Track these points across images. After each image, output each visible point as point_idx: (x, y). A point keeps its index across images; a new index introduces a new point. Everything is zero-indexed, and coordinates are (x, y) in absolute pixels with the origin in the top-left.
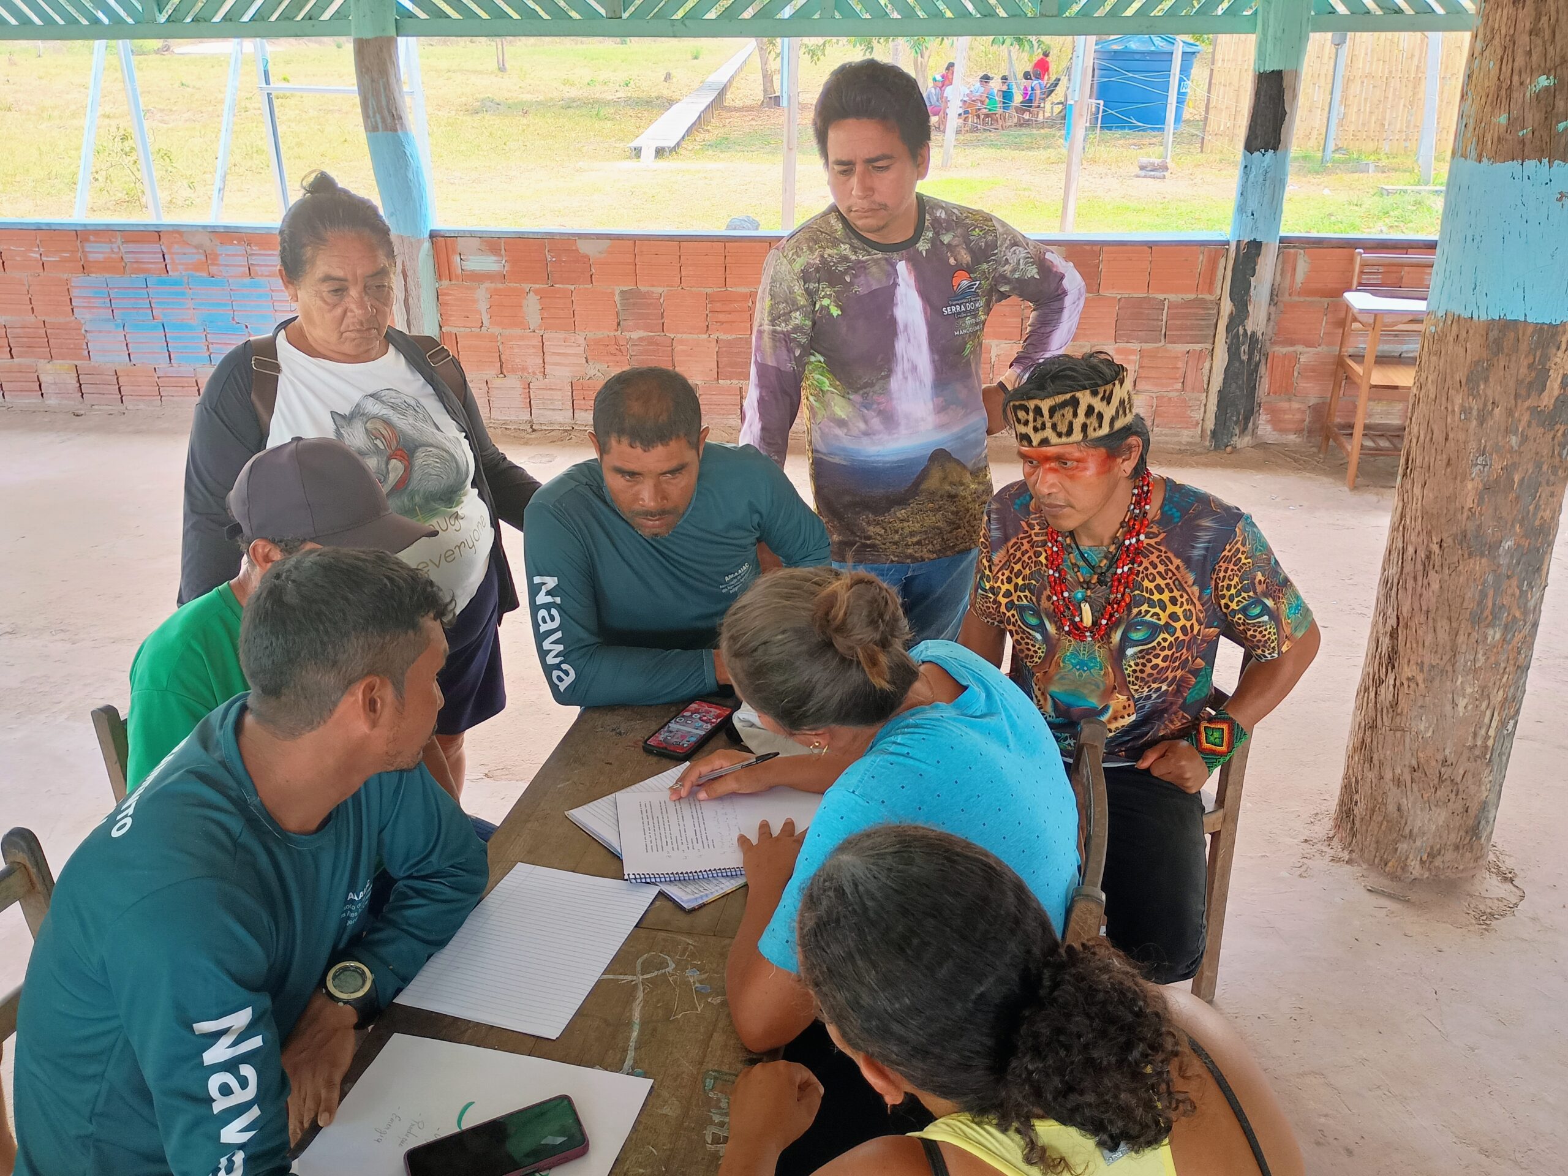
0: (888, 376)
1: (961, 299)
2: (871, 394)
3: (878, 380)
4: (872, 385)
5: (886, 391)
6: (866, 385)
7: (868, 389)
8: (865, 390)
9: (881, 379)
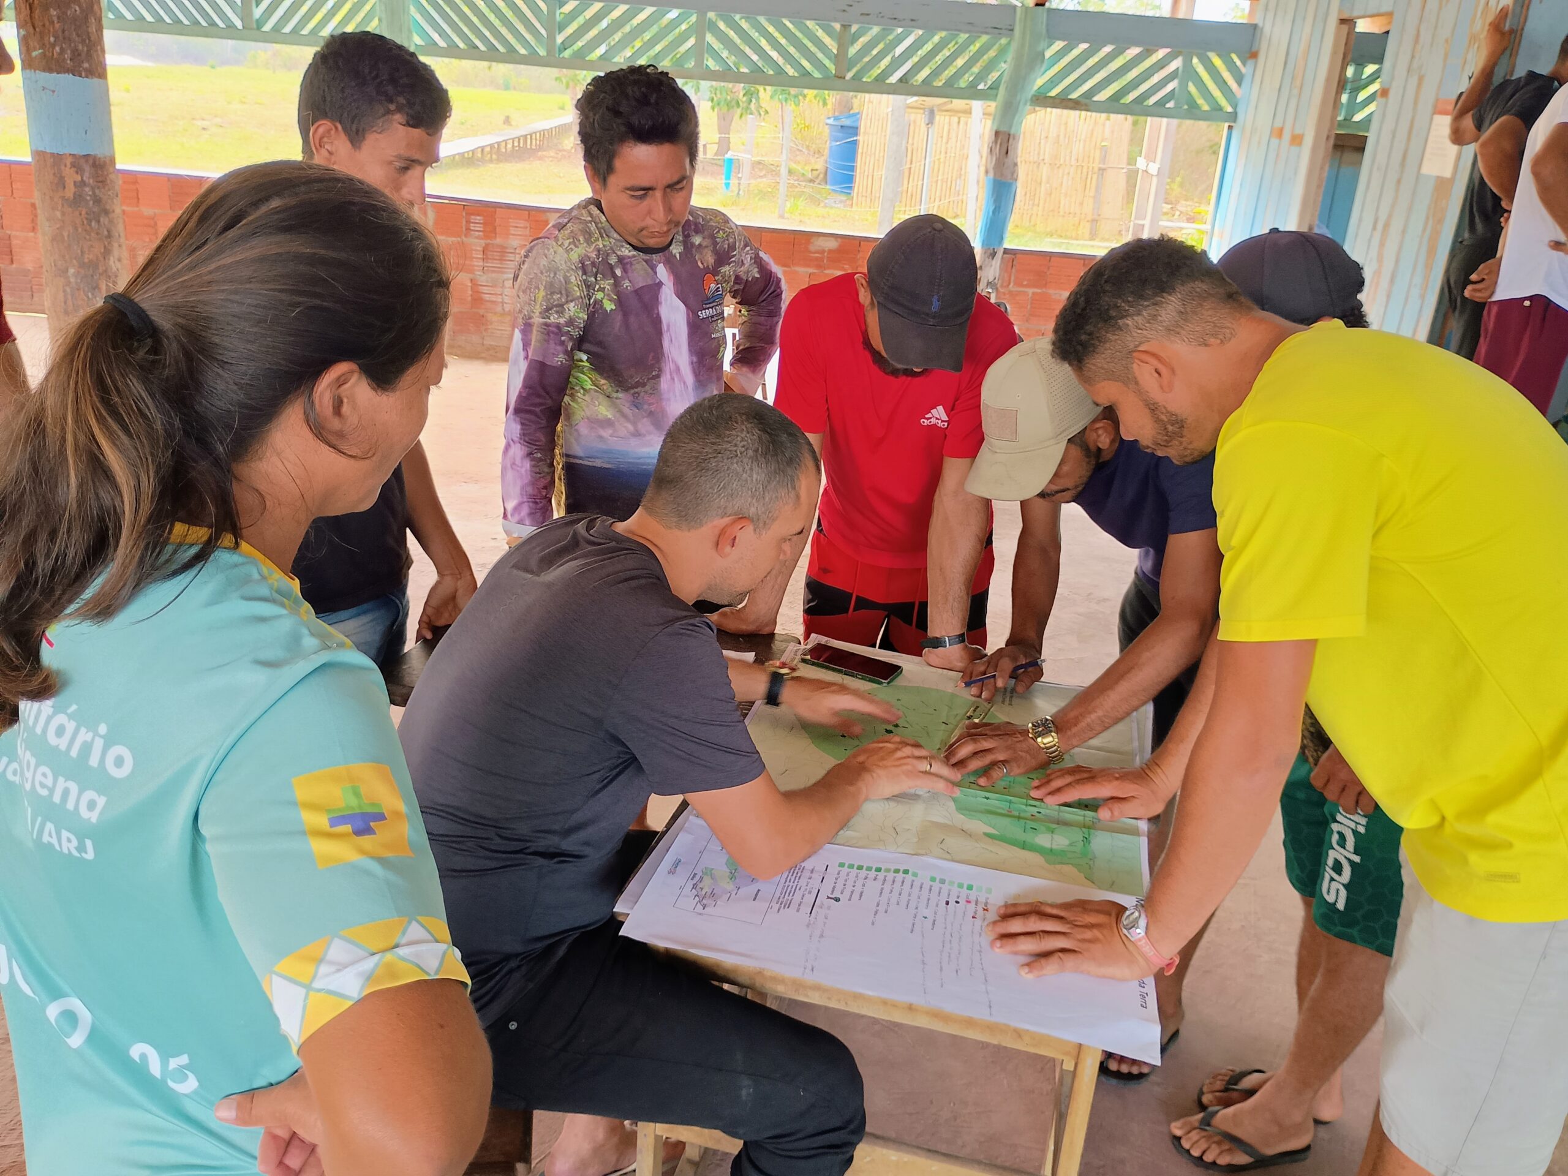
0: (658, 376)
1: (713, 302)
2: (642, 394)
3: (648, 379)
4: (644, 385)
5: (655, 390)
6: (638, 385)
7: (639, 389)
8: (636, 390)
9: (652, 379)
